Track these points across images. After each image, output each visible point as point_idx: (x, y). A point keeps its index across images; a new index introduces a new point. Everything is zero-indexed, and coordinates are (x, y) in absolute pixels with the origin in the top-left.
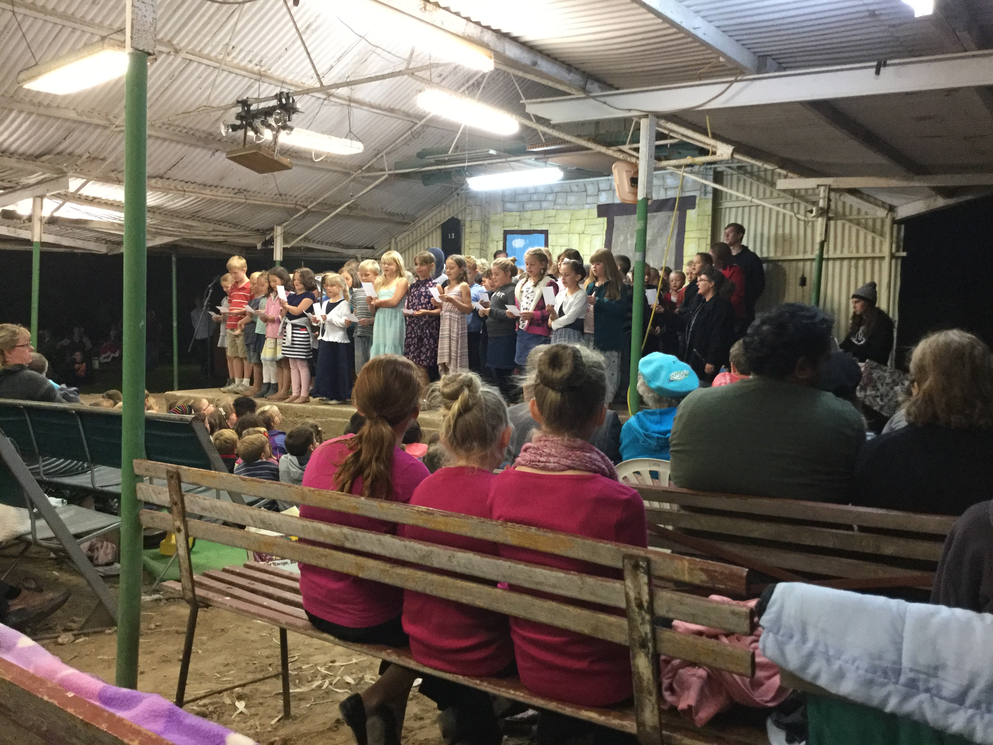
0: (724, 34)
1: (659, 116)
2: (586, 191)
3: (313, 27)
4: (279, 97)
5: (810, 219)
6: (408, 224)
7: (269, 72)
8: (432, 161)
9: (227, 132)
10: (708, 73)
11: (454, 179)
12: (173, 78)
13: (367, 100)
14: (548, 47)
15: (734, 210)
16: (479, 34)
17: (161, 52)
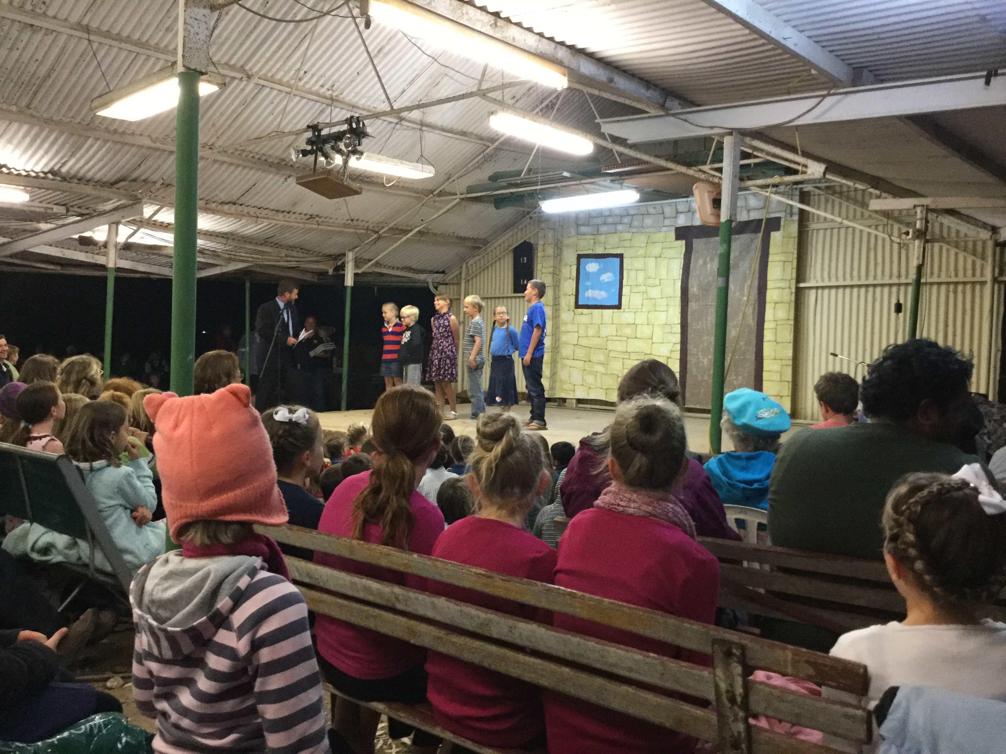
0: (816, 45)
1: (743, 133)
2: (663, 213)
3: (385, 50)
4: (349, 121)
5: (906, 241)
6: (479, 248)
7: (341, 96)
8: (504, 184)
9: (297, 158)
10: (799, 87)
11: (526, 202)
12: (245, 104)
13: (439, 123)
14: (625, 63)
15: (821, 232)
16: (553, 50)
17: (234, 78)
